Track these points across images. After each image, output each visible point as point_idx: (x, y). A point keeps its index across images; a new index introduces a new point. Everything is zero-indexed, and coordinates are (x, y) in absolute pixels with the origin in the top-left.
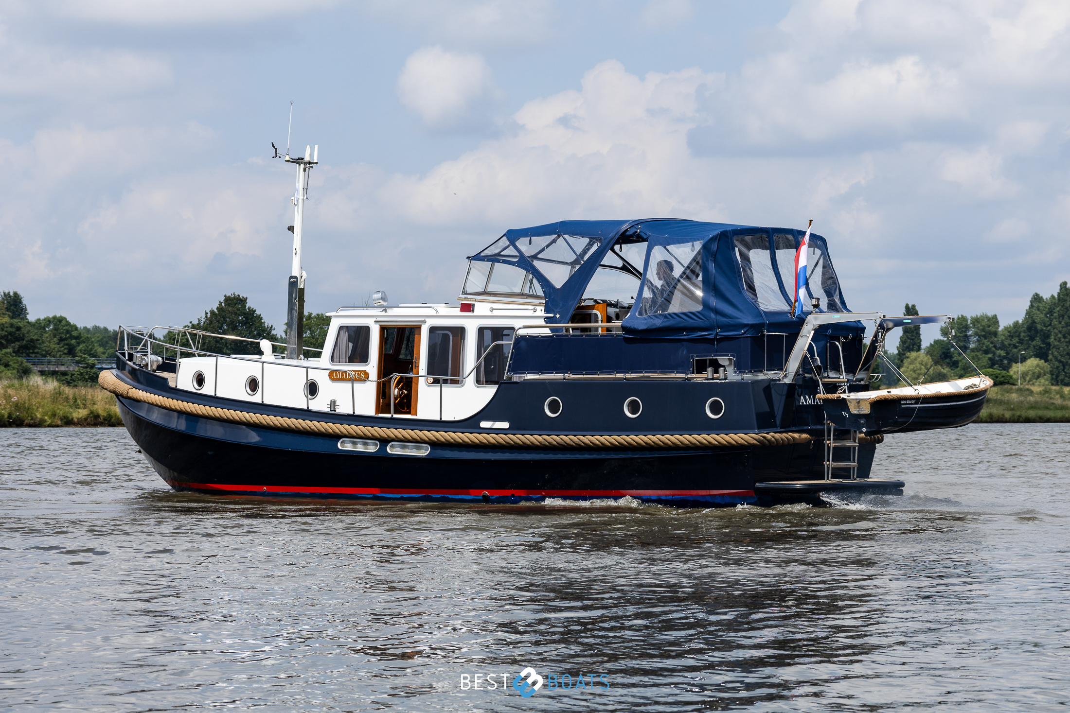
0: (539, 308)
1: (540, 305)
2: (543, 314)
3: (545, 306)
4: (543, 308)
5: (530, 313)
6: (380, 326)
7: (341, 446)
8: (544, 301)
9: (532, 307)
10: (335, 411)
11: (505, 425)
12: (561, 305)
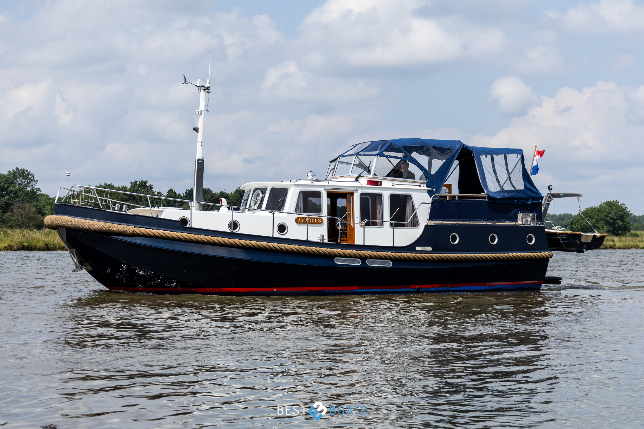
0: (422, 185)
1: (423, 183)
2: (425, 188)
3: (427, 184)
4: (425, 186)
5: (418, 187)
6: (327, 192)
7: (338, 262)
8: (426, 181)
9: (418, 184)
10: (323, 241)
11: (430, 249)
12: (435, 184)
